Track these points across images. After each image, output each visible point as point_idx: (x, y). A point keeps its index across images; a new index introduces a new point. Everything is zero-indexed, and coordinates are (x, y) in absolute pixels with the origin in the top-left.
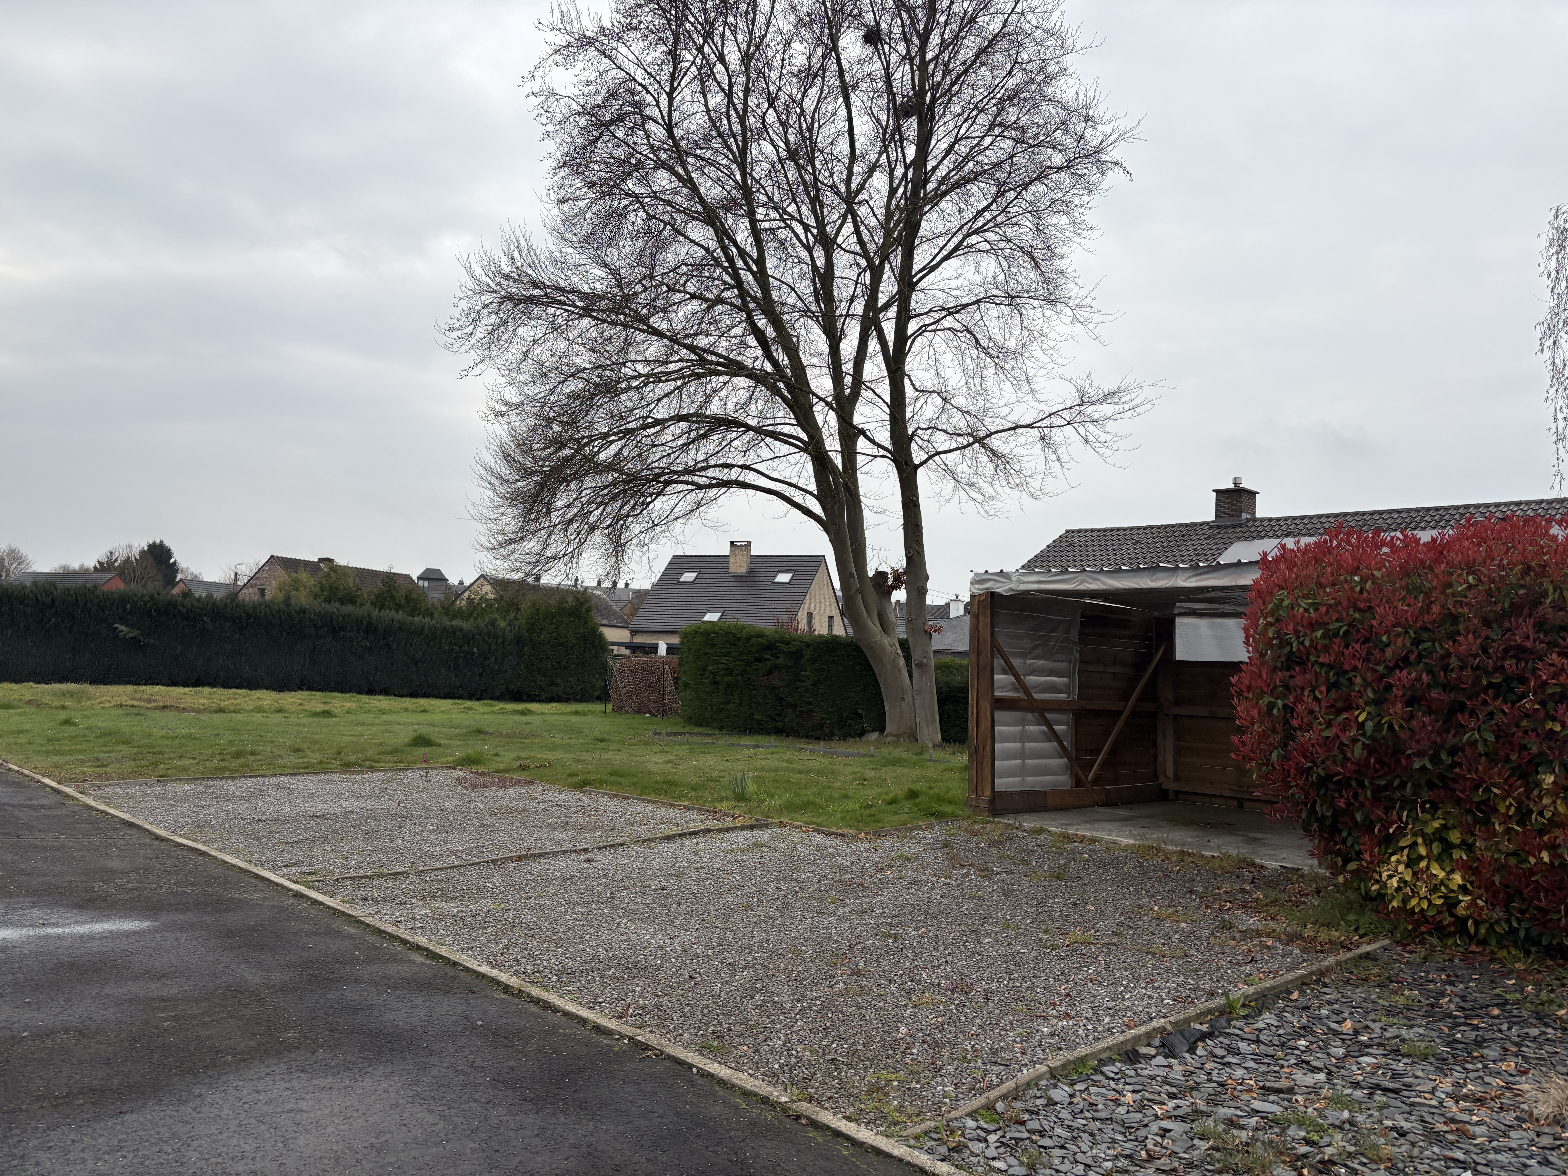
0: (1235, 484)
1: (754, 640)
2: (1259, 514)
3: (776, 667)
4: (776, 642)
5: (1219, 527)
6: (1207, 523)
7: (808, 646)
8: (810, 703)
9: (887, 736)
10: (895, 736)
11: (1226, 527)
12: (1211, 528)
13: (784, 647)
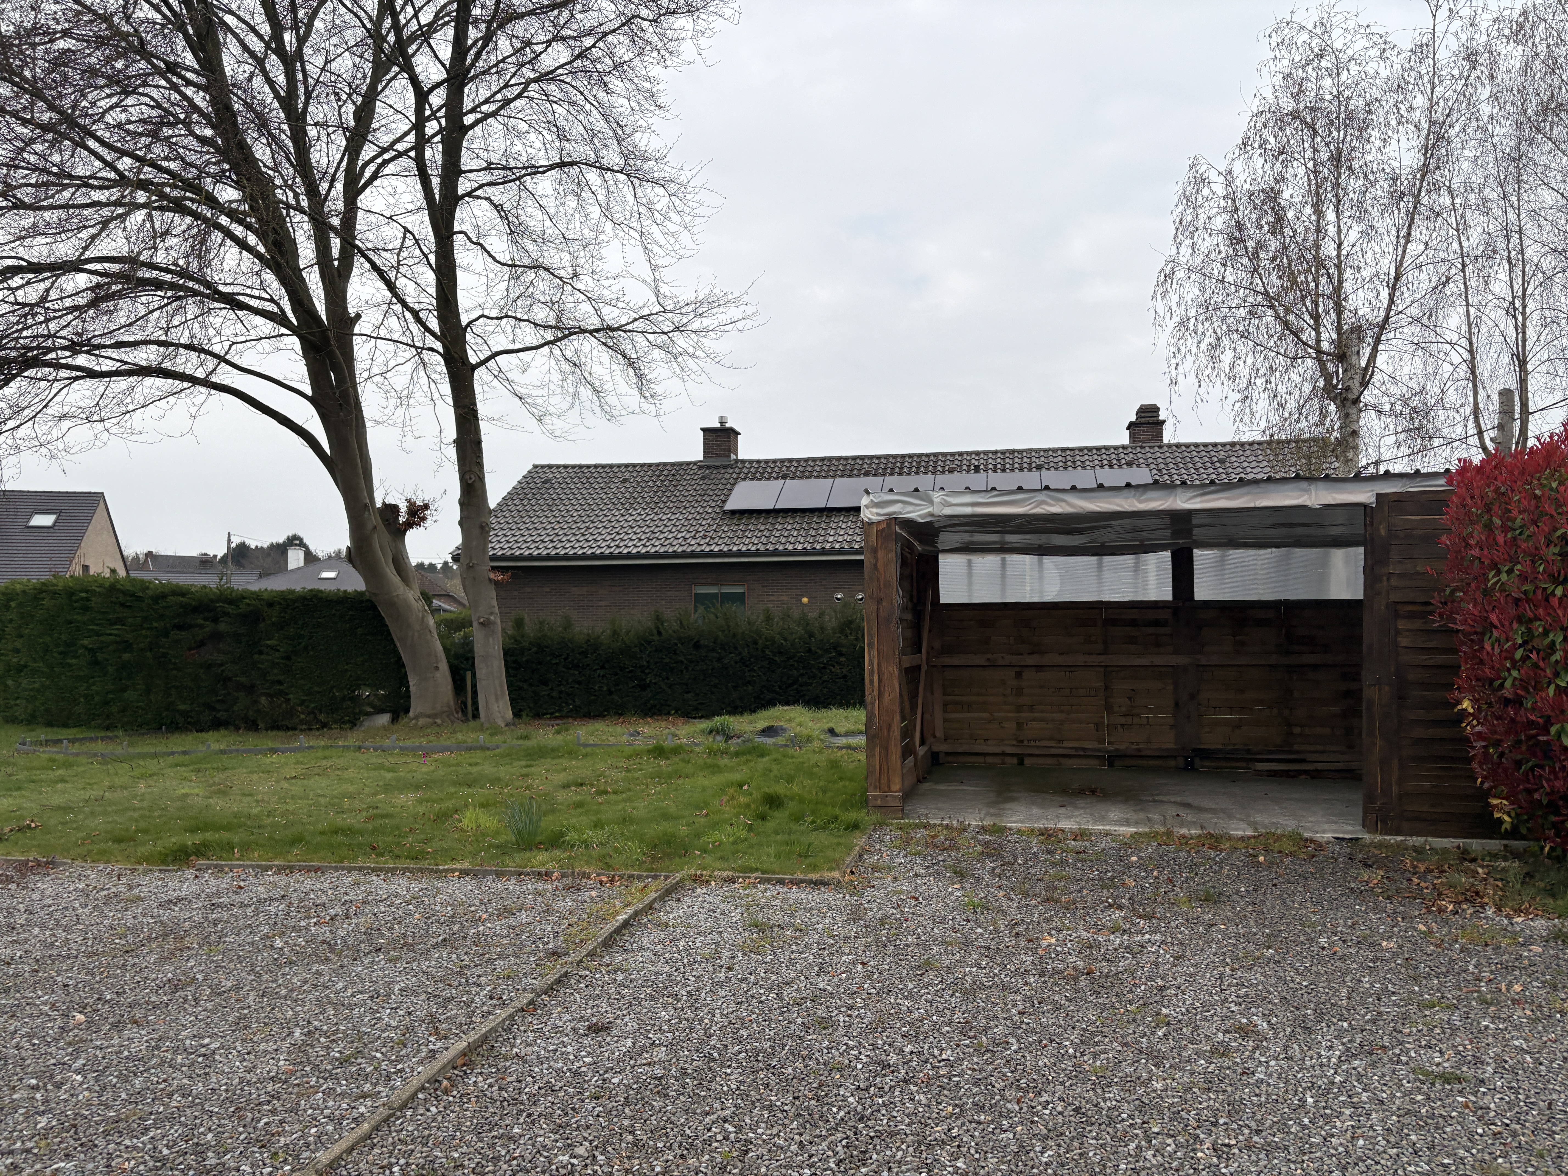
0: (721, 423)
1: (172, 599)
2: (741, 456)
3: (216, 636)
4: (212, 601)
5: (709, 467)
6: (695, 463)
7: (270, 605)
8: (280, 682)
9: (417, 717)
10: (429, 716)
11: (717, 467)
12: (700, 468)
13: (230, 609)
